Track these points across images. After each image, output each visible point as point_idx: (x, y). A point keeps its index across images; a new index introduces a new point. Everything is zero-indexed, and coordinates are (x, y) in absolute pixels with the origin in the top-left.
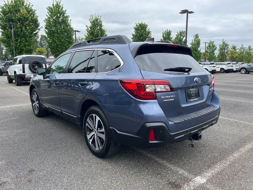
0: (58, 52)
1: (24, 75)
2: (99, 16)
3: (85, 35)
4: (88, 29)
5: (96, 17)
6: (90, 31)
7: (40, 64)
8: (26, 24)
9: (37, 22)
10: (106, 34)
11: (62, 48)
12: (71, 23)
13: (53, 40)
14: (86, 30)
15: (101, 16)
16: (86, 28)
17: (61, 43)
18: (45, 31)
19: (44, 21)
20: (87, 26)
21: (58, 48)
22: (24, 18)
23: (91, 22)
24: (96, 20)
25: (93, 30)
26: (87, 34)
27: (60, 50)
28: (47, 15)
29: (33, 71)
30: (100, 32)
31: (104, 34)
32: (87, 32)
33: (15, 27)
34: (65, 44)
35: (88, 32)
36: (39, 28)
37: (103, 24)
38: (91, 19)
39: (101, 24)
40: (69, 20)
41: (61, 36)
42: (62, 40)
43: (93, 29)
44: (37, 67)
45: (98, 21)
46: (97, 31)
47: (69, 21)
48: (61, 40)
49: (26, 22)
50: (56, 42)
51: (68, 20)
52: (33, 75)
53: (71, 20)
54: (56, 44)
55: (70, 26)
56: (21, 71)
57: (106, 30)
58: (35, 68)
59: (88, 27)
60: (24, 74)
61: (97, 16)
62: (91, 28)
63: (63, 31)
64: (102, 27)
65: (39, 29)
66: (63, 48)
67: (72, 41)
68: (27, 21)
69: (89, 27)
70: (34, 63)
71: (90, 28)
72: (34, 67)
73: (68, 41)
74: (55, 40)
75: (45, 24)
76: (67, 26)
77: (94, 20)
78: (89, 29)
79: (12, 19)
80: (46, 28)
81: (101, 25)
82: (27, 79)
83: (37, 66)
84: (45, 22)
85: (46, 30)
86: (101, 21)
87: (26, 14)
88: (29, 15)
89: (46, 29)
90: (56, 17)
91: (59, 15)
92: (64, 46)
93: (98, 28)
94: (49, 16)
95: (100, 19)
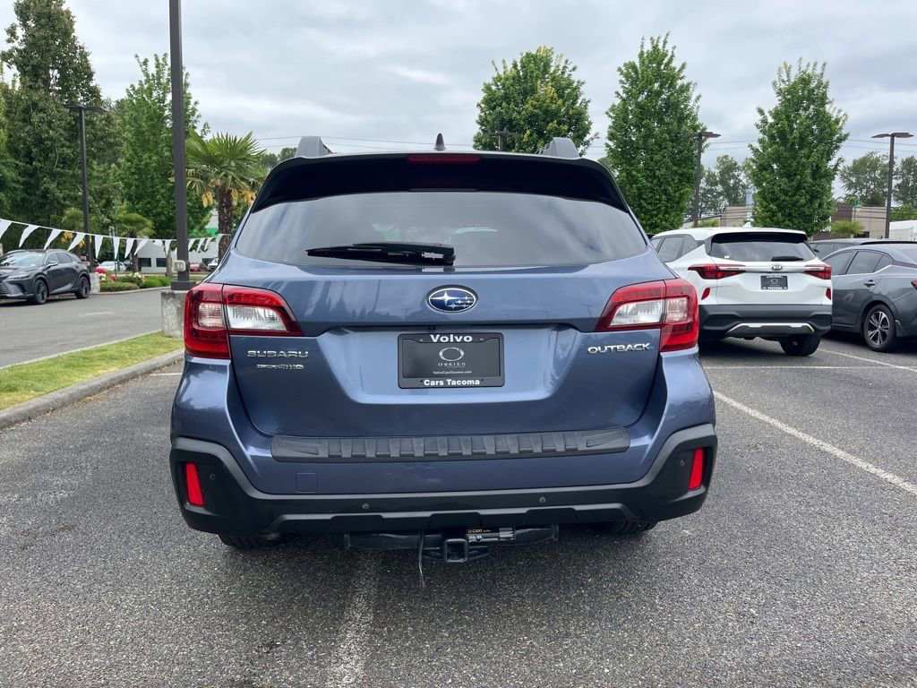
0: (642, 215)
2: (815, 65)
3: (750, 146)
4: (765, 121)
5: (803, 68)
6: (772, 126)
8: (550, 131)
9: (585, 118)
10: (844, 132)
11: (657, 199)
12: (698, 107)
13: (629, 174)
14: (757, 125)
15: (824, 65)
16: (758, 118)
17: (655, 181)
18: (608, 145)
19: (607, 113)
20: (761, 112)
21: (643, 199)
22: (546, 112)
23: (780, 93)
24: (804, 80)
25: (785, 122)
26: (761, 141)
27: (650, 207)
28: (617, 93)
30: (814, 127)
31: (832, 134)
32: (761, 131)
33: (517, 145)
34: (669, 185)
35: (764, 132)
36: (587, 138)
37: (830, 95)
38: (783, 81)
39: (824, 94)
40: (693, 98)
41: (657, 157)
42: (657, 173)
43: (788, 117)
45: (813, 85)
46: (801, 123)
47: (691, 103)
48: (655, 174)
49: (549, 123)
50: (636, 181)
51: (688, 99)
53: (698, 98)
54: (639, 189)
55: (695, 119)
57: (844, 115)
59: (767, 114)
61: (808, 65)
62: (776, 114)
63: (665, 140)
64: (827, 106)
65: (587, 143)
66: (660, 200)
67: (694, 173)
68: (552, 121)
69: (770, 112)
71: (774, 117)
73: (681, 175)
74: (634, 173)
75: (609, 122)
76: (681, 120)
77: (795, 83)
78: (771, 120)
79: (511, 121)
80: (612, 137)
81: (823, 100)
84: (610, 116)
85: (611, 143)
86: (824, 80)
87: (552, 98)
88: (560, 102)
89: (610, 140)
90: (645, 93)
91: (656, 85)
92: (665, 192)
93: (811, 110)
94: (624, 96)
95: (822, 74)
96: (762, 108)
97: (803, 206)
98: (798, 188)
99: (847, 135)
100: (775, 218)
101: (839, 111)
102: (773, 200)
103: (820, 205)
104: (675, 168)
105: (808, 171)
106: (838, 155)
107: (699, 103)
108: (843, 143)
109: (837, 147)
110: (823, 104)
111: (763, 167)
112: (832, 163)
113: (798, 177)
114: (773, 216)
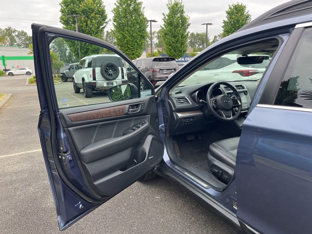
0: (129, 50)
1: (95, 83)
3: (161, 26)
4: (165, 18)
6: (168, 20)
7: (114, 68)
8: (92, 17)
9: (105, 13)
10: (189, 23)
11: (133, 45)
12: (144, 11)
13: (123, 35)
14: (163, 19)
16: (163, 17)
17: (133, 38)
18: (113, 24)
19: (112, 11)
20: (164, 14)
21: (129, 44)
22: (90, 9)
23: (169, 8)
24: (176, 4)
25: (172, 19)
26: (164, 25)
27: (131, 47)
28: (115, 3)
29: (107, 77)
30: (180, 21)
31: (186, 23)
32: (164, 21)
33: (79, 21)
34: (137, 39)
35: (165, 22)
36: (106, 20)
38: (170, 4)
39: (183, 9)
40: (142, 8)
41: (133, 29)
42: (133, 35)
43: (172, 17)
44: (111, 72)
45: (179, 6)
47: (142, 10)
48: (132, 35)
49: (91, 13)
50: (126, 38)
51: (140, 8)
52: (106, 83)
53: (144, 8)
54: (127, 40)
55: (143, 16)
56: (91, 77)
57: (189, 17)
58: (108, 73)
60: (94, 81)
63: (135, 23)
65: (107, 23)
66: (135, 45)
67: (145, 35)
68: (93, 13)
69: (166, 15)
70: (108, 66)
71: (168, 17)
72: (108, 71)
73: (141, 36)
74: (125, 35)
75: (113, 15)
76: (140, 15)
77: (173, 5)
78: (167, 18)
79: (75, 11)
80: (115, 21)
81: (182, 12)
82: (98, 89)
83: (112, 69)
84: (113, 12)
85: (115, 23)
86: (182, 5)
87: (91, 3)
88: (95, 5)
89: (114, 22)
90: (126, 5)
91: (129, 2)
92: (136, 42)
93: (179, 15)
94: (118, 5)
95: (182, 2)
96: (164, 13)
97: (179, 47)
98: (177, 41)
99: (190, 24)
100: (171, 51)
101: (187, 16)
102: (170, 45)
103: (184, 47)
104: (139, 33)
105: (180, 36)
106: (188, 30)
107: (144, 10)
108: (189, 27)
109: (187, 28)
110: (183, 13)
111: (166, 34)
112: (186, 33)
113: (177, 37)
114: (170, 51)
